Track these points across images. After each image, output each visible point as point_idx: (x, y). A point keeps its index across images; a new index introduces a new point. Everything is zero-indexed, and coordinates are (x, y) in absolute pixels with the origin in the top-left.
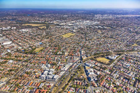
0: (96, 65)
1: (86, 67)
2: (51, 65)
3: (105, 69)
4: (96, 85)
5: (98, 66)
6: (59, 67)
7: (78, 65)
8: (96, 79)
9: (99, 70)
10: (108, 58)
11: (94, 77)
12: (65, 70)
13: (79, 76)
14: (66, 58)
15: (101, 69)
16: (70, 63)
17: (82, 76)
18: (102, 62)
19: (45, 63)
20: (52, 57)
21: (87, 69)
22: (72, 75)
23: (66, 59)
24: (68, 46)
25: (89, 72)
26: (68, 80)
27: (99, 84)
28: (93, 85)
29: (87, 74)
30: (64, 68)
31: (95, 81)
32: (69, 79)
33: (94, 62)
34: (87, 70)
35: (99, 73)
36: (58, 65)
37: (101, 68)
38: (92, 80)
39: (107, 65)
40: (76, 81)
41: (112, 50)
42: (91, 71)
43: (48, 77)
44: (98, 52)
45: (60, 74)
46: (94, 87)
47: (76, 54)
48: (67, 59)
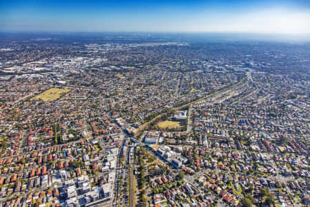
0: (166, 137)
1: (151, 146)
2: (68, 170)
3: (185, 139)
4: (193, 171)
5: (170, 138)
6: (91, 167)
7: (133, 148)
8: (186, 160)
9: (177, 144)
10: (174, 120)
11: (180, 157)
12: (113, 169)
13: (150, 168)
14: (94, 142)
15: (180, 141)
16: (113, 150)
17: (157, 166)
18: (170, 128)
19: (45, 171)
20: (53, 153)
21: (155, 149)
22: (136, 173)
23: (96, 146)
24: (73, 116)
25: (163, 152)
26: (137, 185)
27: (196, 168)
28: (187, 173)
29: (164, 158)
30: (107, 164)
31: (185, 164)
32: (135, 182)
33: (157, 132)
34: (158, 151)
35: (180, 148)
36: (87, 163)
37: (177, 139)
38: (180, 164)
39: (182, 131)
40: (152, 180)
41: (169, 105)
42: (167, 151)
43: (87, 198)
44: (150, 114)
45: (110, 180)
46: (191, 174)
47: (110, 128)
48: (96, 144)
